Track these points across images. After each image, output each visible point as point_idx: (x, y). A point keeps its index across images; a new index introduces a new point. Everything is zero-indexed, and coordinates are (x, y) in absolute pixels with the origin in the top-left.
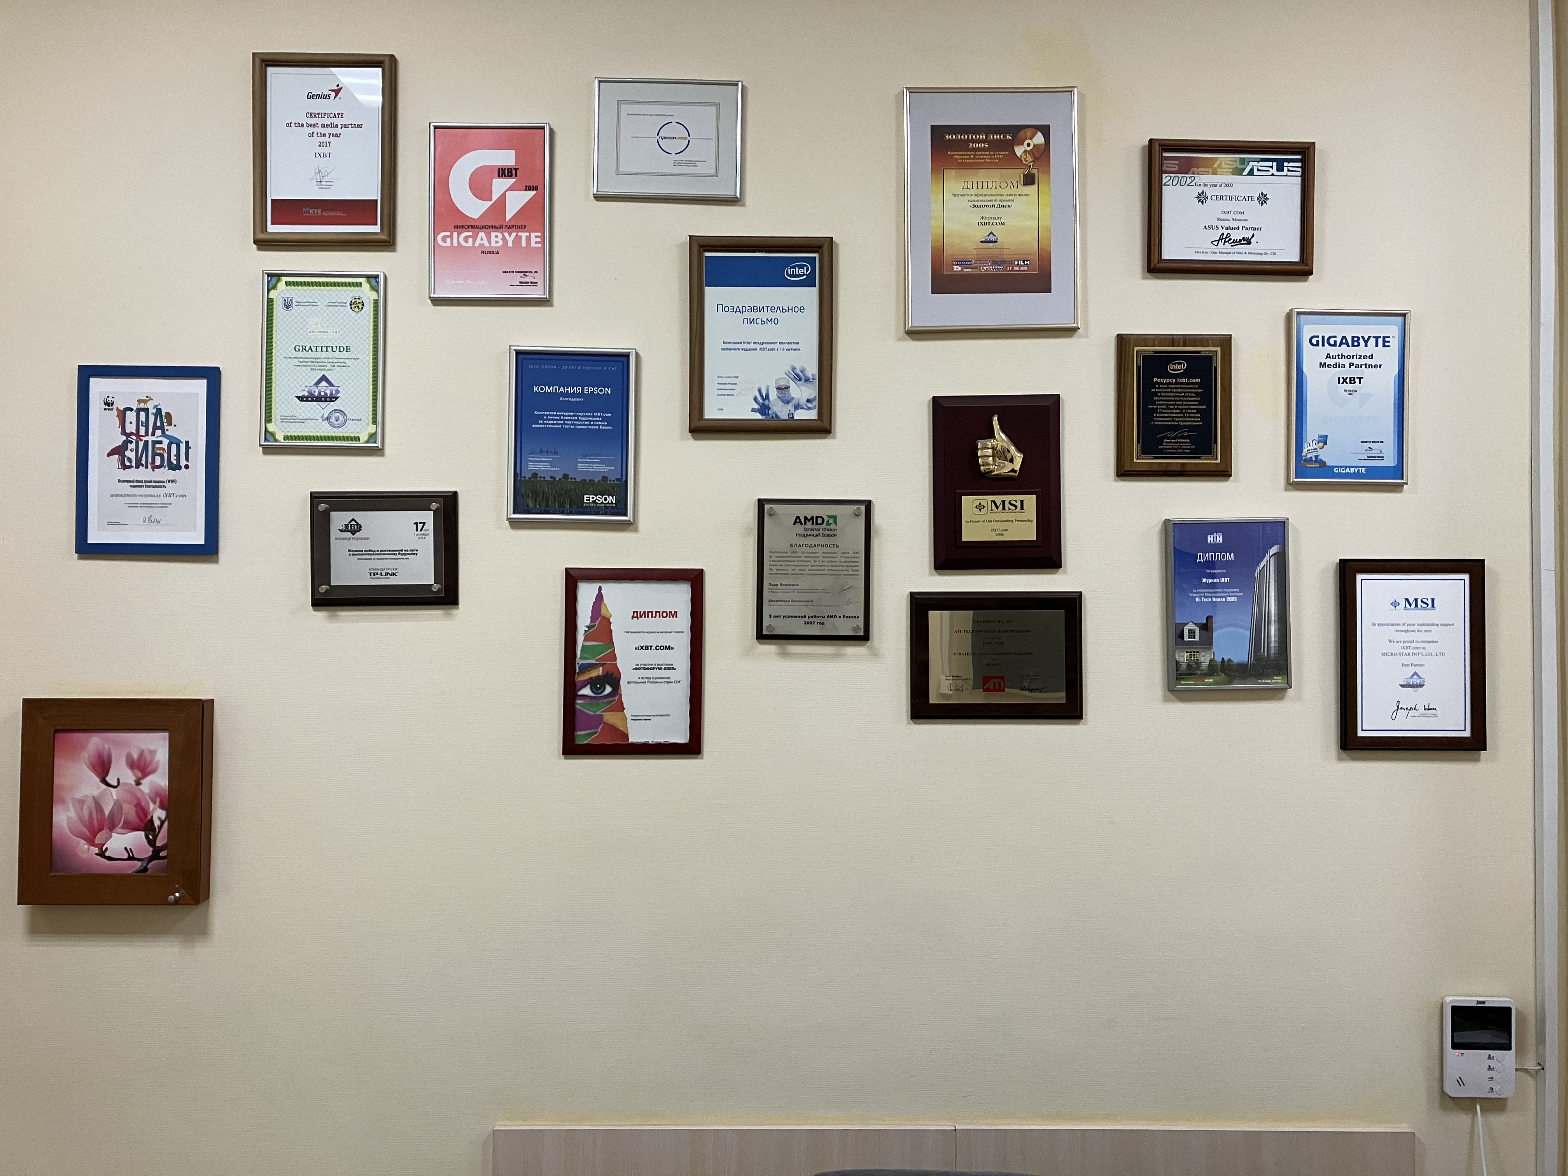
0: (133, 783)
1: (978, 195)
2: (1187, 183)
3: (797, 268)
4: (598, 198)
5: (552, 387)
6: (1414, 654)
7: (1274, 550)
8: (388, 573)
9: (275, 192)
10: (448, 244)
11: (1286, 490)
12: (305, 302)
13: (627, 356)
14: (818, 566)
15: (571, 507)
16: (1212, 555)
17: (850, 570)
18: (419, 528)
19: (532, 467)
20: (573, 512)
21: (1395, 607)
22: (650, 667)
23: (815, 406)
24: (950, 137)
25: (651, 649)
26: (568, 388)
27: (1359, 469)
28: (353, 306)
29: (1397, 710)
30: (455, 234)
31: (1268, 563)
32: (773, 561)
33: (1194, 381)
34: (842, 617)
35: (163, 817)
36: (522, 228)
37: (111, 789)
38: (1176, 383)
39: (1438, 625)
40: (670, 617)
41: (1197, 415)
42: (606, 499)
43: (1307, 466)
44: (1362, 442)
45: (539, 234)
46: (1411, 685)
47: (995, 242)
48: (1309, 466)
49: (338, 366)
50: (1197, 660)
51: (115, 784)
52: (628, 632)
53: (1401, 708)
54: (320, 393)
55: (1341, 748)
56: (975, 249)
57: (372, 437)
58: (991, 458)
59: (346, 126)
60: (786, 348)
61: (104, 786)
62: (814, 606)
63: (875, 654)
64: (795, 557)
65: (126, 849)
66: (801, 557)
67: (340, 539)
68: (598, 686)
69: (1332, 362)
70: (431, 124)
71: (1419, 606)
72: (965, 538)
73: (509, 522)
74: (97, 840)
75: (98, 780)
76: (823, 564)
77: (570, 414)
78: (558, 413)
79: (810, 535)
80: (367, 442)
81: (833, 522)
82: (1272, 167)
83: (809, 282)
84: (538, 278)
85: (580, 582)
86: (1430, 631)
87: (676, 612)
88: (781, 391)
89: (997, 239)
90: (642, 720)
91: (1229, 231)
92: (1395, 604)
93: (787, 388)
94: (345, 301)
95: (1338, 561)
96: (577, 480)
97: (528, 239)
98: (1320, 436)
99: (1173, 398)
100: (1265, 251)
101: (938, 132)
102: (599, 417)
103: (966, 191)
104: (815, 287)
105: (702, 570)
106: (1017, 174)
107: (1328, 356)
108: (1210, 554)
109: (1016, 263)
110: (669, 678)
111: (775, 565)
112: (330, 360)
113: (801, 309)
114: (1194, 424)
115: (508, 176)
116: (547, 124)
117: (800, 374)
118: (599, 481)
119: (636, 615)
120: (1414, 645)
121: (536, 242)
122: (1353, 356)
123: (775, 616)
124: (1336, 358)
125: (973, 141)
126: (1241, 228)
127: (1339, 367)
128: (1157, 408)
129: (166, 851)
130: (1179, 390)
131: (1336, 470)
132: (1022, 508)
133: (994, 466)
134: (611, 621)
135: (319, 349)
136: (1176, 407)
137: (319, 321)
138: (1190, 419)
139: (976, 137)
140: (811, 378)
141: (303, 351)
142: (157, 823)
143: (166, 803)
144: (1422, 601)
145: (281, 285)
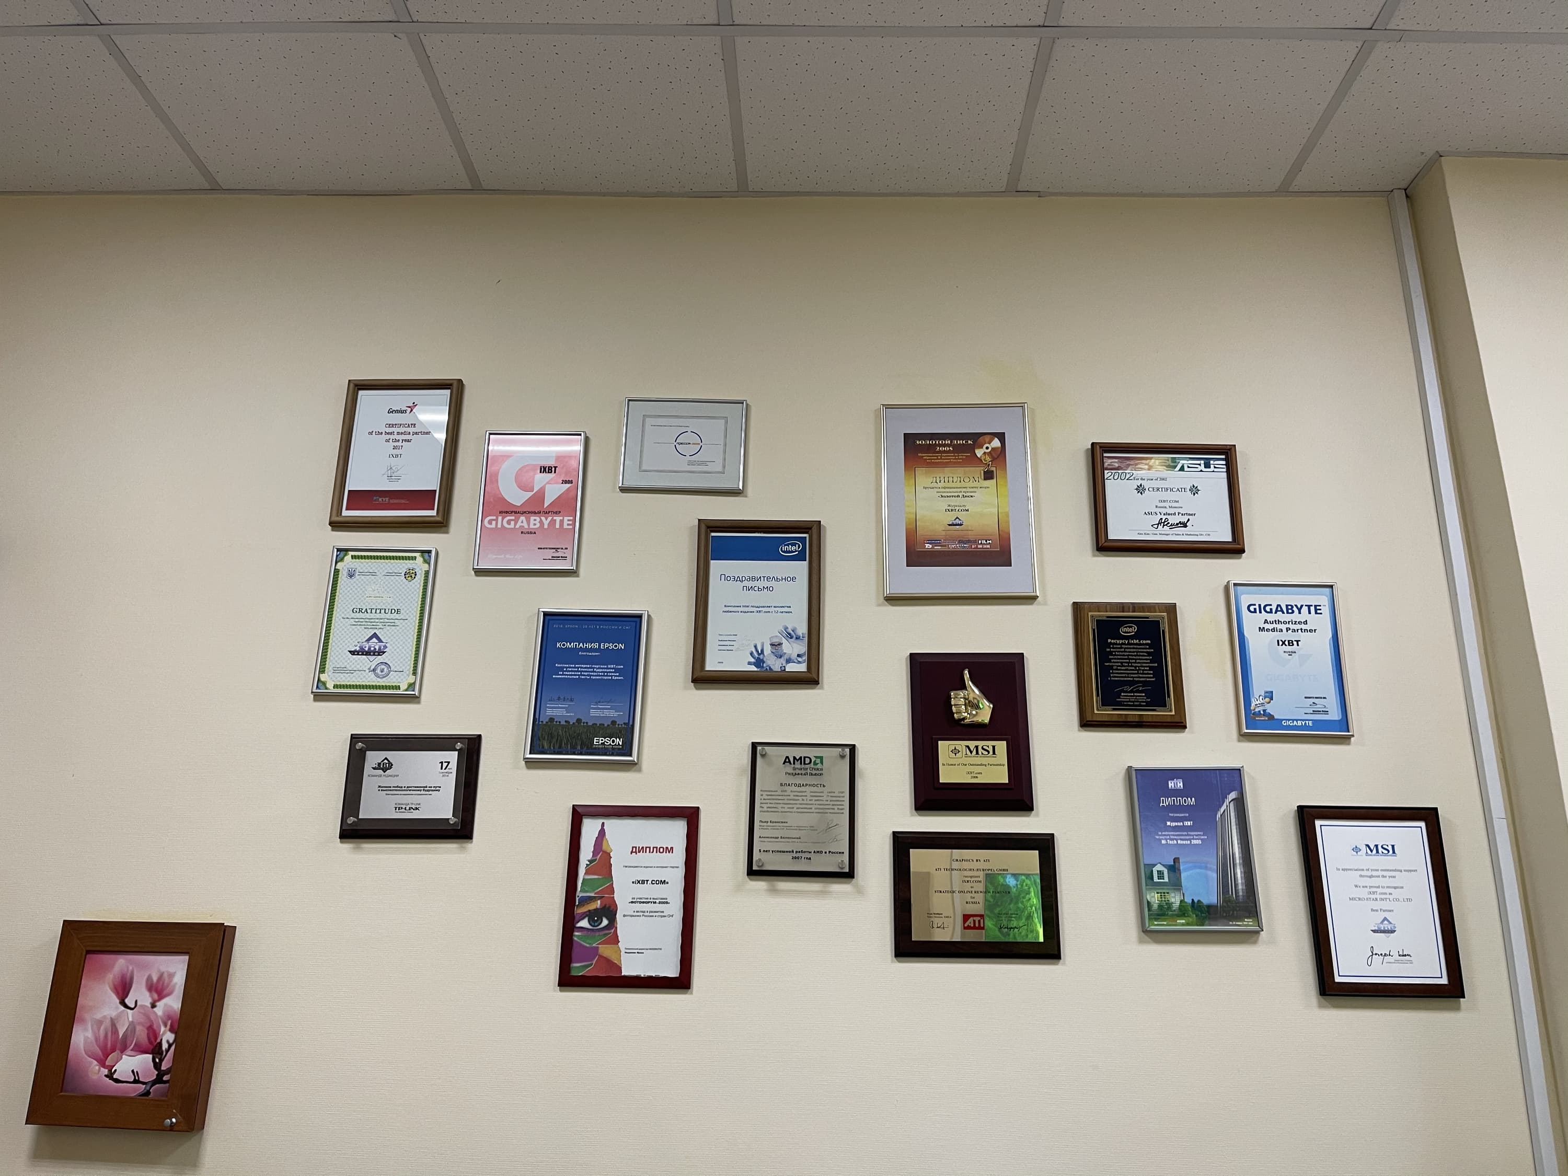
0: (150, 1006)
1: (945, 488)
2: (1126, 478)
3: (790, 546)
4: (624, 490)
5: (572, 644)
6: (1382, 899)
7: (1233, 795)
8: (412, 808)
9: (352, 484)
10: (493, 525)
11: (1239, 741)
12: (366, 572)
13: (640, 617)
14: (806, 804)
15: (582, 748)
16: (1174, 800)
17: (836, 809)
18: (444, 768)
19: (549, 712)
20: (583, 753)
21: (1357, 852)
22: (645, 900)
23: (805, 660)
24: (920, 442)
25: (647, 883)
26: (586, 644)
27: (1305, 723)
28: (407, 576)
29: (1372, 955)
30: (500, 518)
31: (1228, 807)
32: (764, 799)
33: (1144, 642)
34: (828, 852)
35: (171, 1041)
36: (557, 513)
37: (128, 1010)
38: (1129, 644)
39: (1401, 871)
40: (666, 852)
41: (1150, 672)
42: (613, 741)
43: (1257, 719)
44: (1306, 698)
45: (571, 518)
46: (1382, 930)
47: (961, 525)
48: (1258, 718)
49: (388, 626)
50: (1168, 900)
51: (133, 1006)
52: (626, 867)
53: (1376, 954)
54: (369, 648)
55: (1321, 995)
56: (944, 530)
57: (411, 686)
58: (963, 707)
59: (416, 433)
60: (779, 611)
61: (122, 1008)
62: (801, 842)
63: (860, 891)
64: (784, 796)
65: (133, 1071)
66: (790, 796)
67: (373, 776)
68: (596, 918)
69: (1270, 626)
70: (488, 432)
71: (1380, 852)
72: (942, 780)
73: (526, 762)
74: (107, 1063)
75: (118, 1001)
76: (811, 802)
77: (586, 666)
78: (576, 666)
79: (799, 774)
80: (406, 690)
81: (819, 762)
82: (1200, 465)
83: (800, 557)
84: (567, 553)
85: (585, 818)
86: (1394, 877)
87: (672, 848)
88: (774, 647)
89: (963, 522)
90: (635, 953)
91: (1166, 517)
92: (1356, 850)
93: (780, 644)
94: (400, 572)
95: (1296, 808)
96: (589, 724)
97: (562, 522)
98: (1266, 692)
99: (1127, 657)
100: (1201, 533)
101: (910, 439)
102: (612, 669)
103: (934, 485)
104: (806, 561)
105: (698, 808)
106: (979, 471)
107: (1266, 621)
108: (1172, 798)
109: (980, 542)
110: (663, 912)
111: (765, 803)
112: (381, 621)
113: (793, 579)
114: (1148, 679)
115: (549, 472)
116: (583, 432)
117: (792, 632)
118: (608, 725)
119: (635, 850)
120: (1379, 890)
121: (568, 525)
122: (1289, 622)
123: (764, 851)
124: (1273, 623)
125: (940, 445)
126: (1177, 514)
127: (1277, 631)
128: (1113, 666)
129: (169, 1075)
130: (1132, 650)
131: (1284, 723)
132: (994, 753)
133: (966, 714)
134: (611, 855)
135: (374, 611)
136: (1130, 664)
137: (376, 588)
138: (1144, 676)
139: (942, 442)
140: (801, 636)
141: (359, 612)
142: (165, 1046)
143: (176, 1027)
144: (1382, 847)
145: (348, 558)
